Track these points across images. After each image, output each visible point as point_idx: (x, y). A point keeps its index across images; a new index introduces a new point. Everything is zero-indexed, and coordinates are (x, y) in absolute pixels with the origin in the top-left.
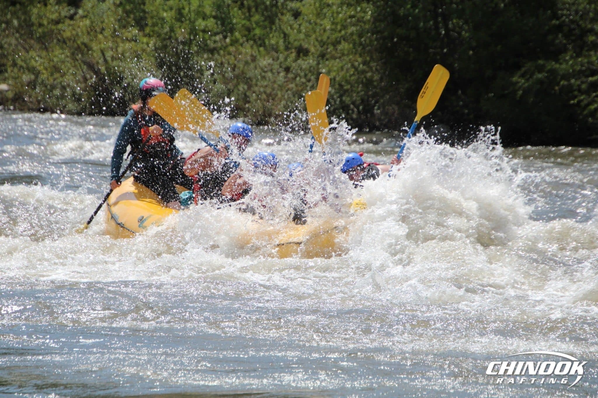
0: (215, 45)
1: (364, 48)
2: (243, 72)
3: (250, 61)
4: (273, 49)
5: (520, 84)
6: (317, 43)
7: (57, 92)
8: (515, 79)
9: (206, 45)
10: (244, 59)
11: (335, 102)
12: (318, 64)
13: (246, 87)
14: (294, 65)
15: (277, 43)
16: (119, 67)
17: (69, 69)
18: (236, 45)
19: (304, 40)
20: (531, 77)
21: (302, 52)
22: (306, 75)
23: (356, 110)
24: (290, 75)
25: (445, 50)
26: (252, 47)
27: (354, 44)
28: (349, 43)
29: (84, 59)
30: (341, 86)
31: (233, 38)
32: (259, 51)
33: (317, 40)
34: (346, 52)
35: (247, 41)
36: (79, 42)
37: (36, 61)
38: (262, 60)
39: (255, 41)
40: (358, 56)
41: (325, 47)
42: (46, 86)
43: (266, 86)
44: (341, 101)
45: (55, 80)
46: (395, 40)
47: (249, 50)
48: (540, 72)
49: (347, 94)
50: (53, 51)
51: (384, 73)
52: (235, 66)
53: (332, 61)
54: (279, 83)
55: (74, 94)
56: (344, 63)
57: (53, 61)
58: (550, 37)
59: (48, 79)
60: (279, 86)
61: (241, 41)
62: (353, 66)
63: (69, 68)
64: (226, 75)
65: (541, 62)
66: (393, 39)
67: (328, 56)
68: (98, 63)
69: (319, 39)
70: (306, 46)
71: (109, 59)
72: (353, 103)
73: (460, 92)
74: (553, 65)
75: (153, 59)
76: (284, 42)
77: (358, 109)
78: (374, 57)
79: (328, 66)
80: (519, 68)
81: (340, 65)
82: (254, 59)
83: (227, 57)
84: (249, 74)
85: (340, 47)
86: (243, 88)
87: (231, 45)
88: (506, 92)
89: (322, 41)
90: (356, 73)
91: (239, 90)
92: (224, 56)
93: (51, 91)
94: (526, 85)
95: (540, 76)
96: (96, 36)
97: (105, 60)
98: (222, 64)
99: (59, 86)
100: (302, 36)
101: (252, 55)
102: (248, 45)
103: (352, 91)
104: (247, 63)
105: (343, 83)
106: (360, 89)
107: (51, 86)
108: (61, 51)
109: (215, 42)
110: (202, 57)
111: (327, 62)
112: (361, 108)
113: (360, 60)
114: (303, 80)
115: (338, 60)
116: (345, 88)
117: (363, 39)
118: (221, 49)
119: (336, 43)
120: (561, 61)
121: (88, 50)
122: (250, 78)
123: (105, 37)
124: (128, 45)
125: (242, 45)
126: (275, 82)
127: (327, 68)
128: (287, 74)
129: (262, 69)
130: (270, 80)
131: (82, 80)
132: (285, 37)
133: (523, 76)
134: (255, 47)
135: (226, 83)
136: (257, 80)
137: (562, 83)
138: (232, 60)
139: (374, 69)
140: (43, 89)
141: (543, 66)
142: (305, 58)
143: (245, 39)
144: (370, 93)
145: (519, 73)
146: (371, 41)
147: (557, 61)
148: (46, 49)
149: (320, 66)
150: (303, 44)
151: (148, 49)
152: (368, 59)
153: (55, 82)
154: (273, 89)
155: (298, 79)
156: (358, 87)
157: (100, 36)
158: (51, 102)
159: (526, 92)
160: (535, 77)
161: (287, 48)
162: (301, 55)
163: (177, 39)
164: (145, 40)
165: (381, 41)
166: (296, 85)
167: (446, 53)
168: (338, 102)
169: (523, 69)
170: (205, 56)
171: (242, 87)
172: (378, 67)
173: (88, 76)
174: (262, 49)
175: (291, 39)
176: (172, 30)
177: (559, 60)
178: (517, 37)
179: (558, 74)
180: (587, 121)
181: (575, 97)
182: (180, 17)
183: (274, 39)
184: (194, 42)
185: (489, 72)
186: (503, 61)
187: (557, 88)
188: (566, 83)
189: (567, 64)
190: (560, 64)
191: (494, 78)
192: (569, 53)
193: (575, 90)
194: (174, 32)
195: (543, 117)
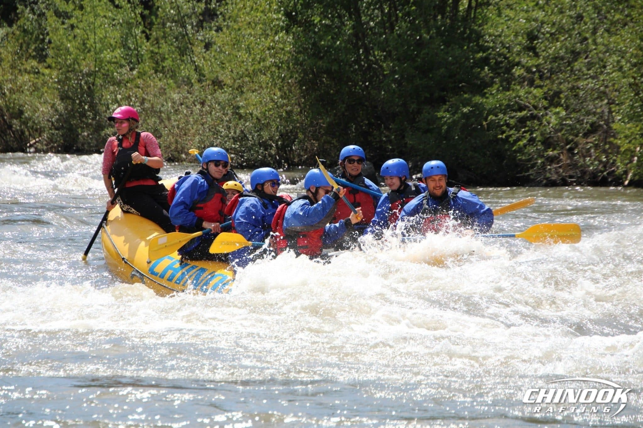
0: (122, 78)
1: (283, 81)
2: (153, 106)
3: (159, 94)
4: (184, 81)
8: (440, 114)
9: (112, 77)
11: (252, 137)
12: (235, 97)
14: (210, 98)
15: (189, 75)
18: (144, 77)
19: (219, 72)
20: (456, 112)
21: (217, 85)
22: (222, 109)
24: (206, 109)
25: (367, 84)
26: (160, 79)
27: (273, 76)
28: (267, 76)
30: (259, 120)
31: (141, 70)
32: (168, 84)
33: (233, 73)
34: (264, 85)
35: (156, 73)
38: (172, 93)
39: (164, 73)
40: (277, 89)
41: (242, 79)
44: (259, 135)
47: (158, 83)
48: (465, 106)
49: (265, 128)
52: (143, 99)
53: (250, 94)
54: (194, 117)
56: (262, 96)
58: (476, 70)
60: (194, 120)
61: (149, 73)
62: (272, 100)
65: (466, 96)
69: (235, 71)
70: (221, 78)
72: (271, 138)
73: (383, 127)
74: (480, 99)
75: (56, 92)
76: (196, 74)
77: (277, 145)
78: (294, 90)
79: (246, 98)
80: (445, 101)
82: (163, 92)
83: (135, 90)
85: (256, 80)
87: (139, 77)
88: (432, 127)
89: (238, 73)
90: (275, 107)
91: (148, 124)
92: (132, 88)
94: (451, 120)
95: (465, 110)
100: (217, 68)
101: (161, 88)
102: (156, 78)
103: (270, 125)
105: (261, 118)
106: (278, 124)
109: (122, 74)
110: (107, 90)
111: (244, 96)
112: (280, 143)
113: (279, 94)
114: (219, 114)
115: (255, 93)
116: (262, 122)
118: (128, 82)
119: (253, 76)
120: (488, 95)
124: (26, 77)
125: (150, 77)
127: (245, 102)
128: (202, 107)
129: (175, 103)
132: (196, 69)
133: (448, 110)
134: (164, 80)
137: (489, 118)
138: (140, 93)
139: (294, 102)
141: (469, 100)
142: (220, 91)
143: (153, 71)
144: (289, 128)
145: (444, 107)
147: (483, 95)
149: (238, 99)
150: (219, 77)
151: (51, 81)
152: (287, 92)
155: (214, 113)
156: (276, 122)
159: (452, 126)
160: (460, 111)
161: (199, 80)
162: (217, 88)
163: (81, 71)
164: (47, 71)
165: (302, 74)
168: (255, 138)
169: (448, 104)
170: (111, 88)
172: (298, 101)
174: (171, 81)
176: (75, 61)
177: (485, 93)
178: (442, 70)
179: (485, 109)
180: (516, 157)
181: (503, 132)
182: (84, 48)
183: (186, 71)
184: (99, 74)
185: (413, 107)
186: (428, 95)
187: (484, 123)
188: (494, 118)
189: (494, 98)
190: (487, 98)
191: (419, 112)
192: (496, 86)
193: (503, 125)
194: (78, 63)
195: (470, 154)
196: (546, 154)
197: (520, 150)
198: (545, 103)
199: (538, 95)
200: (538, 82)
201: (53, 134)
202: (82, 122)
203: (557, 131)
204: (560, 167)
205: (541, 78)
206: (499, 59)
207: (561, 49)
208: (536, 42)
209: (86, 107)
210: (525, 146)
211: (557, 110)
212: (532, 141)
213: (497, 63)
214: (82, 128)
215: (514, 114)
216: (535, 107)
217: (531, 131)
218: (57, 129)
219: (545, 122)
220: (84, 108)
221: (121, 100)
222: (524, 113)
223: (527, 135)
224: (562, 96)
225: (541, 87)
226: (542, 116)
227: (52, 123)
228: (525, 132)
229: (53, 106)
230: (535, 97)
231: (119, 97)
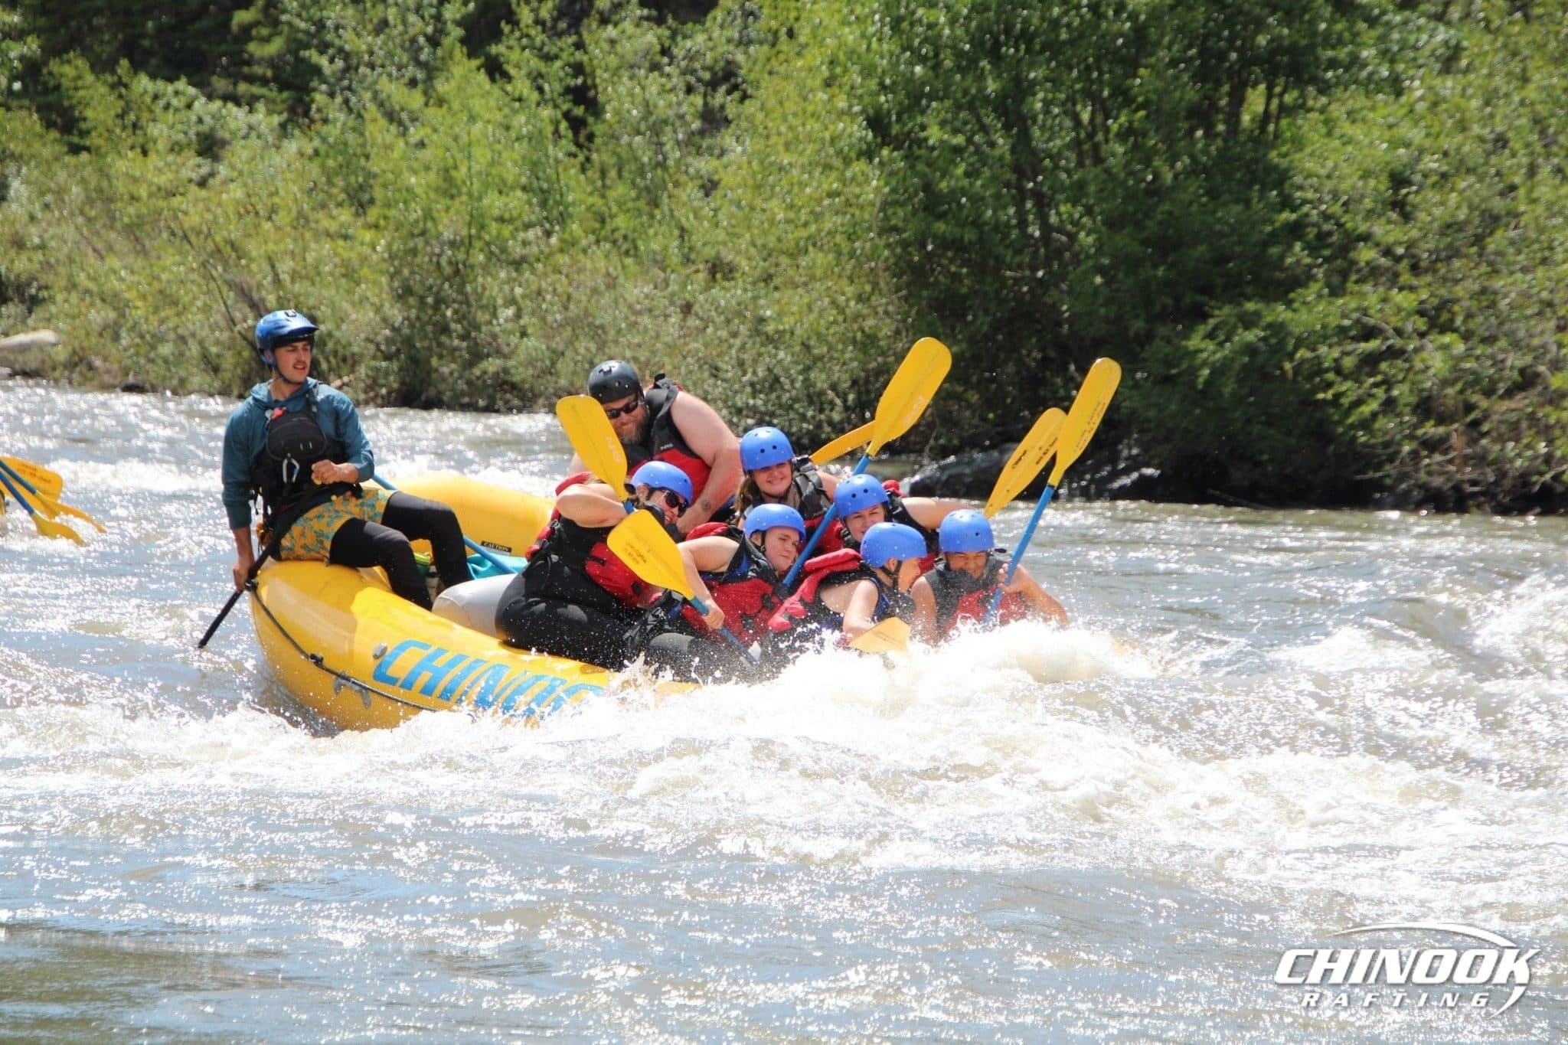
0: (525, 252)
1: (859, 264)
2: (587, 313)
3: (603, 287)
4: (655, 261)
5: (1204, 355)
6: (753, 251)
7: (166, 349)
8: (1194, 342)
9: (504, 250)
10: (590, 284)
11: (792, 382)
12: (755, 298)
13: (593, 346)
14: (701, 298)
15: (666, 248)
16: (307, 295)
17: (195, 298)
18: (572, 251)
19: (725, 244)
20: (1228, 339)
21: (719, 270)
22: (728, 321)
23: (838, 401)
24: (693, 322)
25: (1040, 274)
26: (607, 256)
27: (839, 254)
28: (826, 253)
29: (228, 277)
30: (806, 347)
31: (566, 236)
32: (623, 267)
33: (755, 246)
34: (819, 273)
35: (598, 242)
36: (218, 238)
37: (122, 280)
38: (629, 285)
39: (614, 242)
40: (845, 281)
41: (772, 260)
42: (142, 337)
43: (639, 345)
44: (806, 380)
45: (162, 322)
46: (930, 248)
47: (602, 264)
48: (1247, 326)
49: (819, 365)
50: (159, 258)
51: (904, 321)
52: (569, 297)
53: (789, 292)
54: (667, 339)
55: (205, 357)
56: (814, 295)
57: (158, 278)
58: (1274, 251)
59: (147, 320)
60: (668, 345)
61: (584, 243)
62: (833, 303)
63: (194, 294)
64: (550, 318)
65: (1250, 306)
66: (924, 246)
67: (777, 281)
68: (260, 286)
69: (759, 242)
70: (728, 257)
71: (285, 277)
72: (834, 387)
73: (1072, 367)
74: (1280, 312)
75: (384, 280)
76: (680, 247)
77: (845, 401)
78: (882, 285)
79: (779, 301)
80: (1204, 317)
81: (806, 300)
82: (612, 283)
83: (552, 278)
84: (603, 318)
85: (803, 262)
86: (588, 349)
87: (562, 251)
88: (1174, 371)
89: (764, 246)
90: (840, 318)
91: (576, 352)
92: (546, 274)
93: (153, 347)
94: (1218, 355)
95: (1251, 336)
96: (257, 226)
97: (277, 281)
98: (539, 293)
99: (172, 336)
100: (721, 235)
101: (608, 274)
102: (598, 252)
103: (831, 358)
104: (595, 291)
105: (812, 342)
106: (848, 355)
107: (153, 336)
108: (178, 258)
109: (525, 243)
110: (495, 278)
111: (777, 295)
112: (851, 397)
113: (850, 290)
114: (723, 334)
115: (800, 291)
116: (816, 352)
117: (857, 244)
118: (538, 260)
119: (797, 252)
120: (1296, 305)
121: (239, 258)
122: (602, 327)
123: (278, 229)
124: (327, 246)
125: (585, 251)
126: (658, 336)
127: (776, 308)
128: (684, 320)
129: (630, 307)
130: (646, 329)
131: (223, 323)
132: (682, 237)
133: (1211, 335)
134: (615, 257)
135: (548, 337)
136: (619, 331)
137: (1298, 355)
138: (562, 284)
139: (880, 310)
140: (138, 340)
141: (1257, 314)
142: (726, 284)
143: (592, 238)
144: (873, 365)
145: (1202, 329)
146: (874, 248)
147: (1289, 304)
148: (144, 252)
149: (762, 302)
150: (723, 254)
151: (375, 257)
152: (868, 288)
153: (163, 328)
154: (654, 353)
155: (710, 330)
156: (843, 352)
157: (267, 226)
158: (154, 372)
159: (1219, 371)
160: (1236, 339)
161: (687, 260)
162: (719, 276)
163: (439, 235)
164: (368, 236)
165: (898, 250)
166: (706, 345)
167: (1041, 280)
168: (798, 385)
169: (1212, 322)
170: (503, 274)
171: (585, 345)
172: (891, 308)
173: (238, 315)
174: (629, 261)
175: (697, 240)
176: (428, 215)
177: (1292, 301)
178: (1202, 248)
179: (1290, 334)
180: (1354, 438)
181: (1329, 385)
182: (449, 187)
183: (659, 240)
184: (478, 244)
185: (1138, 325)
186: (1169, 301)
187: (1288, 366)
188: (1309, 355)
189: (1310, 311)
190: (1295, 311)
191: (1149, 337)
192: (1314, 287)
193: (1327, 370)
194: (433, 219)
195: (1257, 429)
196: (1420, 432)
197: (1366, 424)
198: (1421, 324)
199: (1405, 305)
200: (1406, 278)
201: (377, 370)
202: (440, 344)
203: (1445, 383)
204: (1451, 462)
205: (1415, 269)
206: (1326, 227)
207: (1458, 208)
208: (1404, 191)
209: (449, 313)
210: (1374, 415)
211: (1447, 338)
212: (1389, 404)
213: (1322, 236)
214: (441, 357)
215: (1349, 348)
216: (1399, 332)
217: (1388, 383)
218: (388, 357)
219: (1418, 365)
220: (444, 316)
221: (524, 296)
222: (1373, 345)
223: (1380, 392)
224: (1456, 308)
225: (1412, 289)
226: (1416, 351)
227: (378, 345)
228: (1376, 385)
229: (378, 310)
230: (1399, 310)
231: (518, 291)
